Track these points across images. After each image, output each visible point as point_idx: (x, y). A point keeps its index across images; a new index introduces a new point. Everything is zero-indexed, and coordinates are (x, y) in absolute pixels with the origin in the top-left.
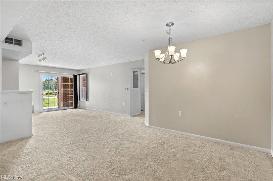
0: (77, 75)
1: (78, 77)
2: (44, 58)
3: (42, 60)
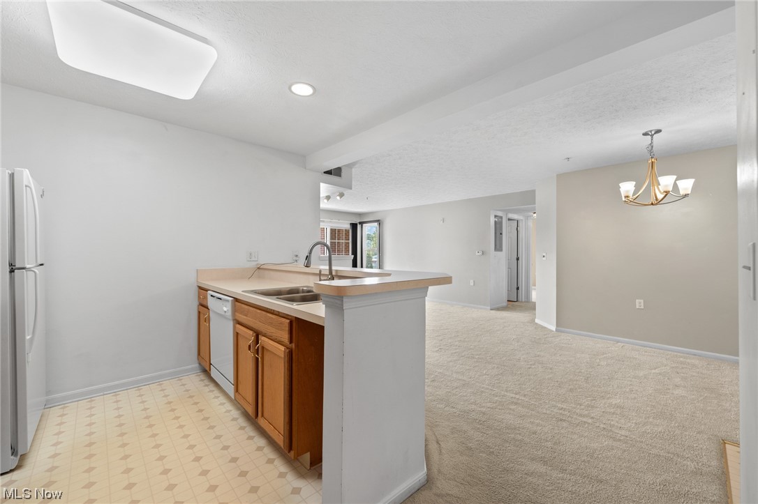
0: (357, 224)
1: (359, 226)
2: (341, 195)
3: (338, 198)
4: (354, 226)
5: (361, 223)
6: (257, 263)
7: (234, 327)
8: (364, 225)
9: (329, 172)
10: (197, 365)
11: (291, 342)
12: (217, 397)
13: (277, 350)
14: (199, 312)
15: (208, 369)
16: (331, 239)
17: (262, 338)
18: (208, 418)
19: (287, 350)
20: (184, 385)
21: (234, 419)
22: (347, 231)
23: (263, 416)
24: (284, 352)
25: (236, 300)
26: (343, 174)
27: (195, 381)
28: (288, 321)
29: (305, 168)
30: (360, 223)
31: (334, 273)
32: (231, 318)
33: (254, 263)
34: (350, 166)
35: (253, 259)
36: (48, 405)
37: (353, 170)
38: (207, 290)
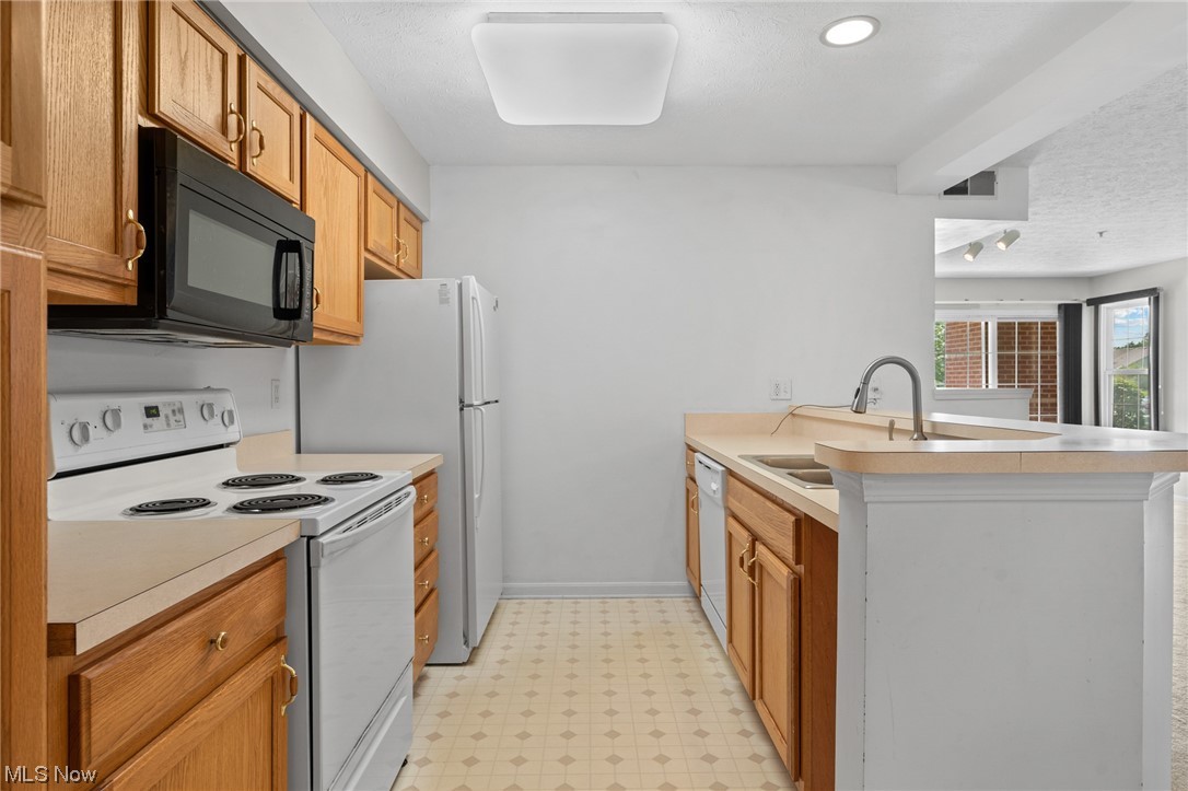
0: (1084, 305)
1: (1087, 314)
2: (1010, 238)
3: (1002, 246)
4: (1071, 313)
5: (1095, 303)
6: (789, 403)
7: (726, 521)
8: (1103, 307)
9: (959, 190)
10: (686, 583)
11: (798, 562)
12: (708, 646)
13: (780, 574)
14: (688, 490)
15: (697, 592)
16: (999, 348)
17: (760, 548)
18: (686, 676)
19: (792, 577)
20: (663, 612)
21: (726, 692)
22: (1048, 327)
23: (761, 697)
24: (788, 578)
25: (730, 473)
26: (999, 186)
27: (678, 608)
28: (793, 518)
29: (896, 192)
30: (1090, 302)
31: (927, 429)
32: (720, 503)
33: (785, 405)
34: (1019, 161)
35: (782, 396)
36: (505, 595)
37: (1031, 170)
38: (695, 451)
